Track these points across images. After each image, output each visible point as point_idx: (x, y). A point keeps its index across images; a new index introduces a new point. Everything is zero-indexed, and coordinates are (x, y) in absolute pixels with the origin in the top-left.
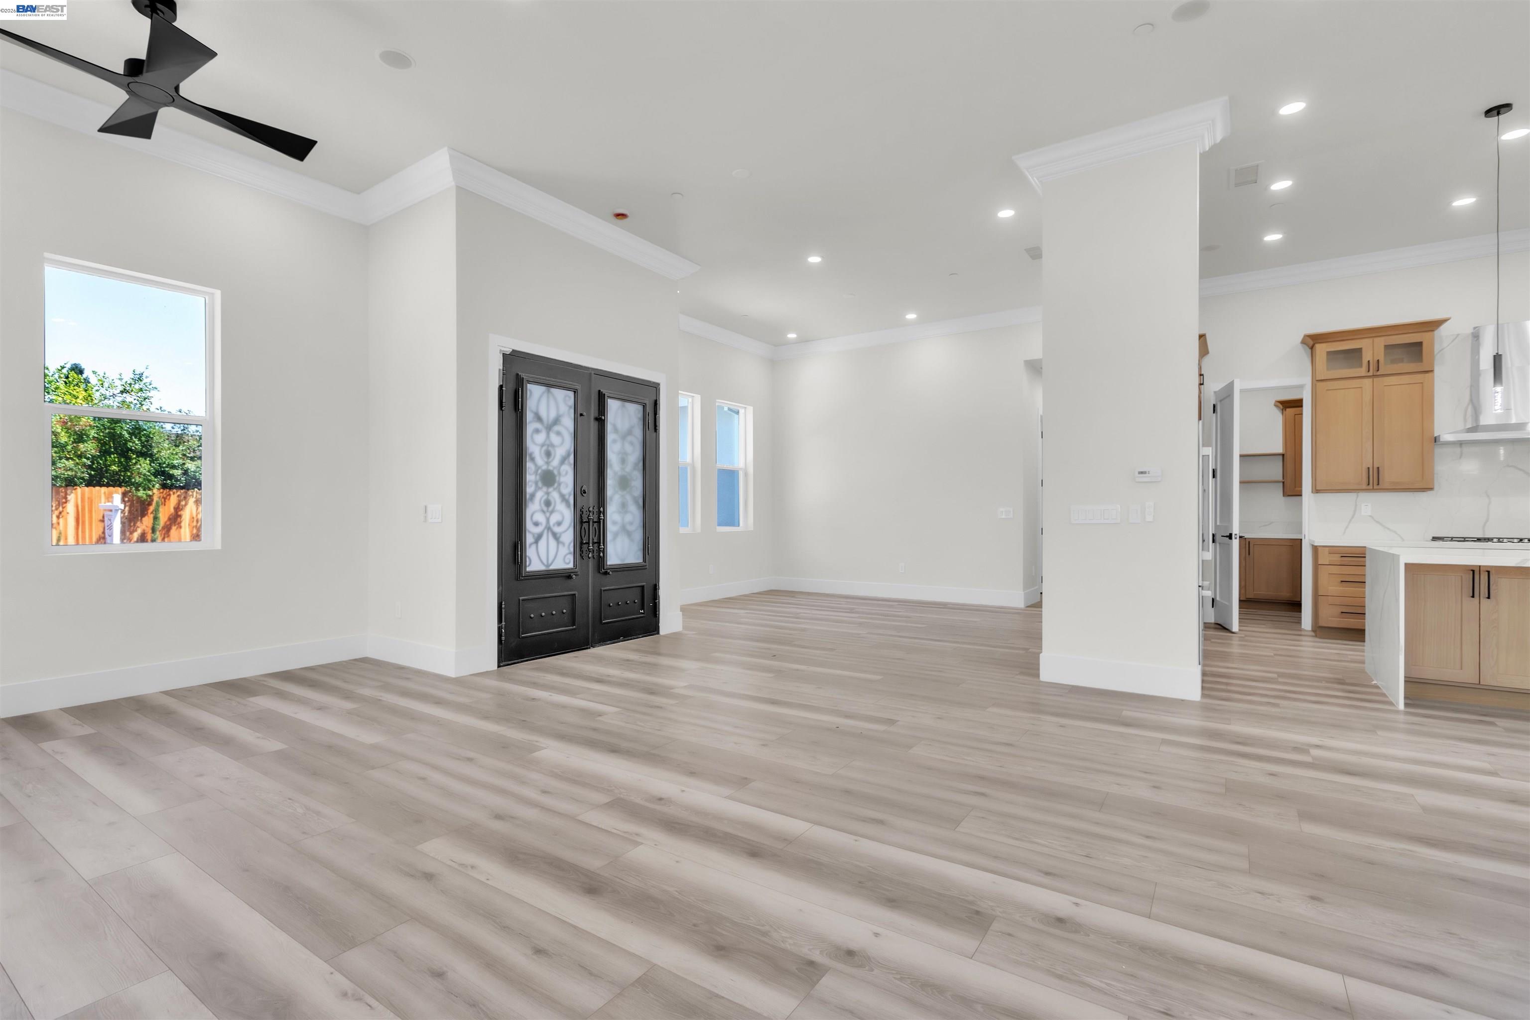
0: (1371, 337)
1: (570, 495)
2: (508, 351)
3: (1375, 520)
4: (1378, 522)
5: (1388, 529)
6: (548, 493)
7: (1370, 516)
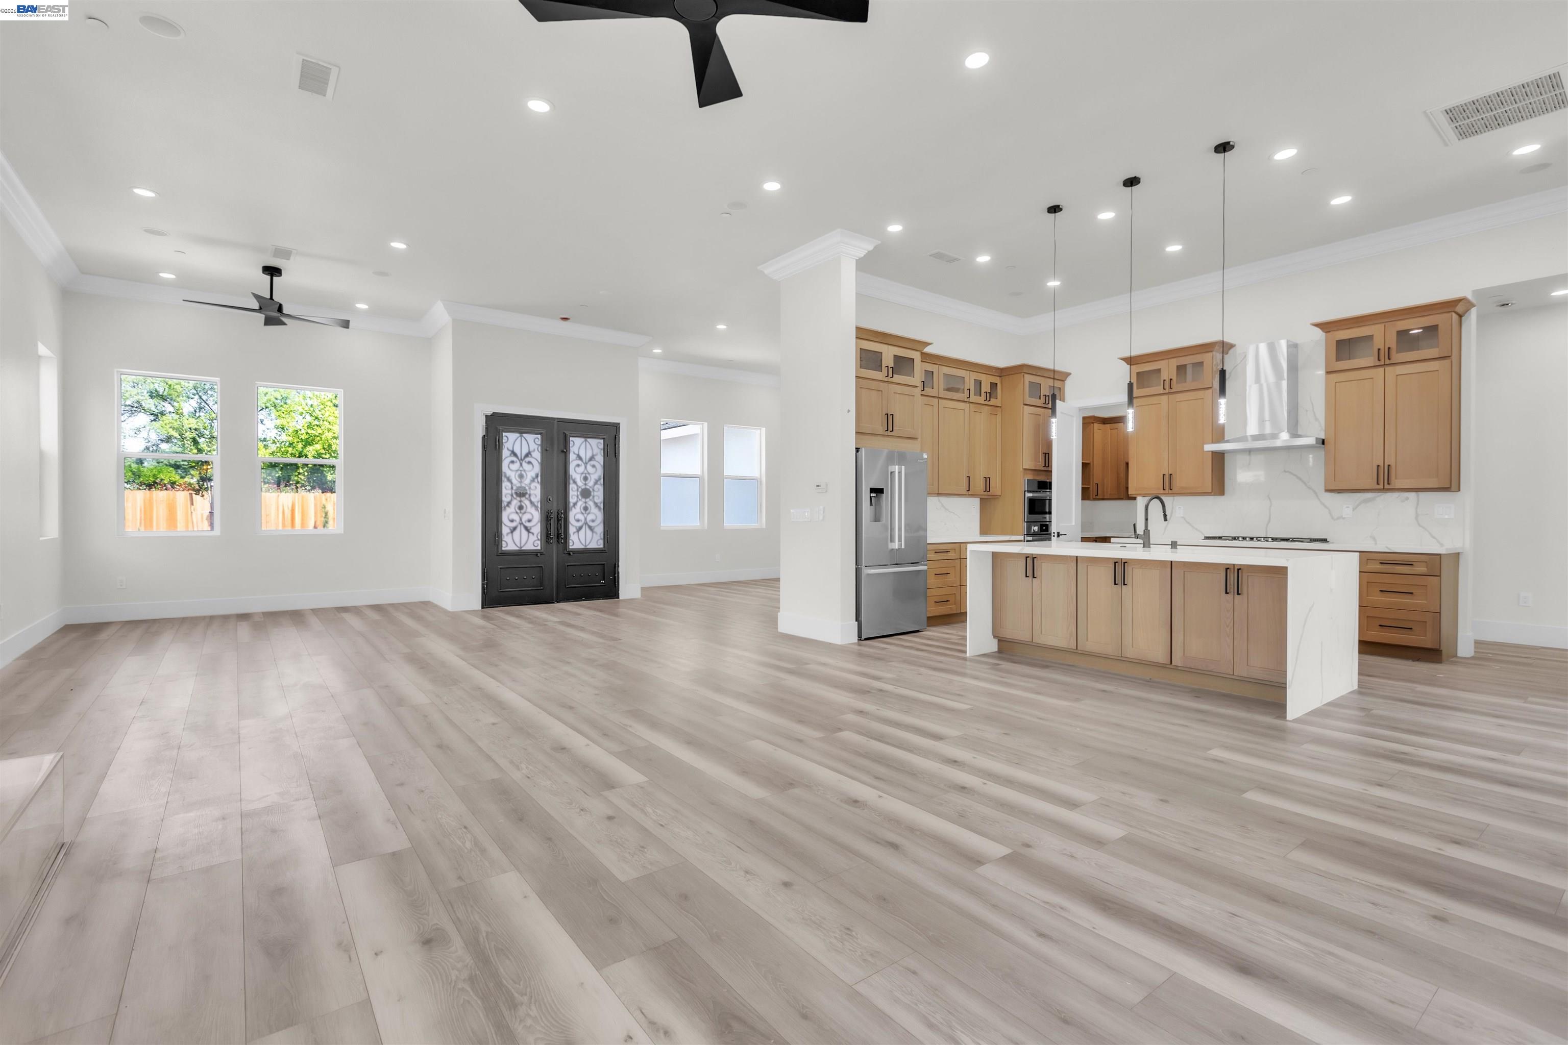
0: (1167, 359)
1: (538, 502)
2: (489, 413)
3: (1187, 522)
4: (1188, 523)
5: (1196, 529)
6: (521, 501)
7: (1183, 517)
